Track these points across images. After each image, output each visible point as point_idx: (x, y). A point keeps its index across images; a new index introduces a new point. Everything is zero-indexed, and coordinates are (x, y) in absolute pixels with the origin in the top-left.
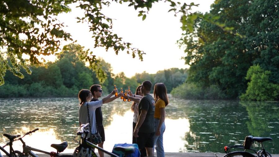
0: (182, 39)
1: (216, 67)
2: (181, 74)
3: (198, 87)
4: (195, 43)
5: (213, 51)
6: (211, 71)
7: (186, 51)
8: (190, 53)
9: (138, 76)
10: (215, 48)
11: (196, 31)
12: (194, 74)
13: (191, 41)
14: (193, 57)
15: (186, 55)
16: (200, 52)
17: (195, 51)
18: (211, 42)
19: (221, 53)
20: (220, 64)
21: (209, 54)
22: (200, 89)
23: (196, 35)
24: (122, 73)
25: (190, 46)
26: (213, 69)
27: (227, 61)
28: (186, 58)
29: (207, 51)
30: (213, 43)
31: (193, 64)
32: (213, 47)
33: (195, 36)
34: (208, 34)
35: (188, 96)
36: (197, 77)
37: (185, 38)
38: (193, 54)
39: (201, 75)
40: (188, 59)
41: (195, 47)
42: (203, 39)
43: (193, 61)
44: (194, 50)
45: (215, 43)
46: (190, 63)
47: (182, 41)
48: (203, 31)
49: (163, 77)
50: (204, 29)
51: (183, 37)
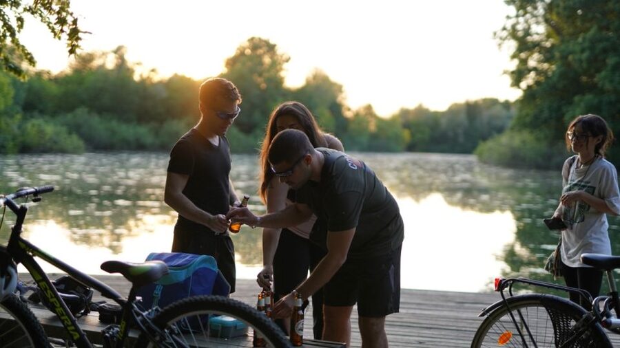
0: (504, 29)
1: (583, 94)
2: (504, 113)
3: (538, 139)
4: (536, 38)
5: (577, 57)
6: (570, 103)
7: (514, 57)
8: (524, 62)
9: (405, 113)
10: (583, 51)
11: (541, 10)
12: (530, 111)
13: (527, 32)
14: (529, 71)
15: (514, 65)
16: (547, 60)
17: (536, 56)
18: (574, 35)
19: (596, 63)
20: (593, 88)
21: (568, 65)
22: (543, 147)
23: (540, 19)
24: (369, 108)
25: (525, 45)
26: (576, 98)
27: (611, 81)
28: (513, 73)
29: (564, 57)
30: (580, 40)
31: (529, 87)
32: (578, 48)
33: (538, 23)
34: (568, 17)
35: (514, 161)
36: (536, 117)
37: (514, 27)
38: (532, 63)
39: (546, 114)
40: (518, 76)
41: (536, 46)
42: (555, 30)
43: (530, 79)
44: (532, 53)
45: (584, 39)
46: (524, 85)
47: (505, 34)
48: (555, 10)
49: (463, 118)
50: (558, 6)
51: (509, 24)
